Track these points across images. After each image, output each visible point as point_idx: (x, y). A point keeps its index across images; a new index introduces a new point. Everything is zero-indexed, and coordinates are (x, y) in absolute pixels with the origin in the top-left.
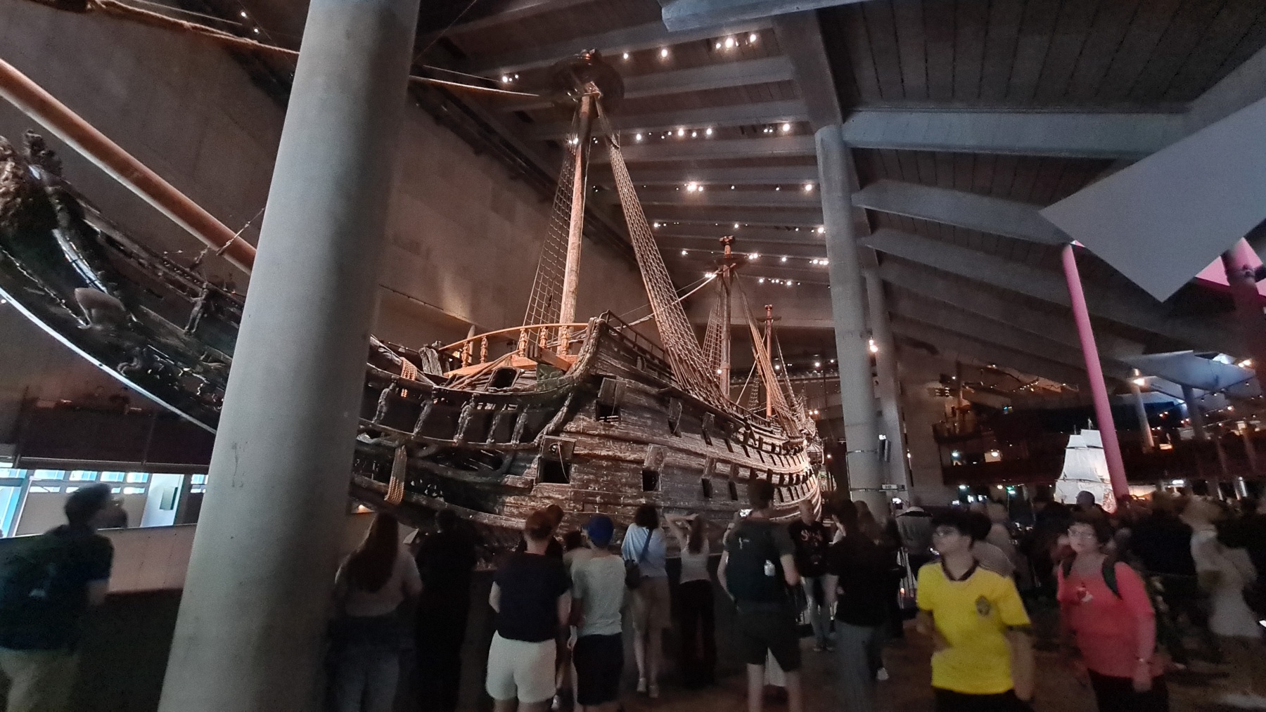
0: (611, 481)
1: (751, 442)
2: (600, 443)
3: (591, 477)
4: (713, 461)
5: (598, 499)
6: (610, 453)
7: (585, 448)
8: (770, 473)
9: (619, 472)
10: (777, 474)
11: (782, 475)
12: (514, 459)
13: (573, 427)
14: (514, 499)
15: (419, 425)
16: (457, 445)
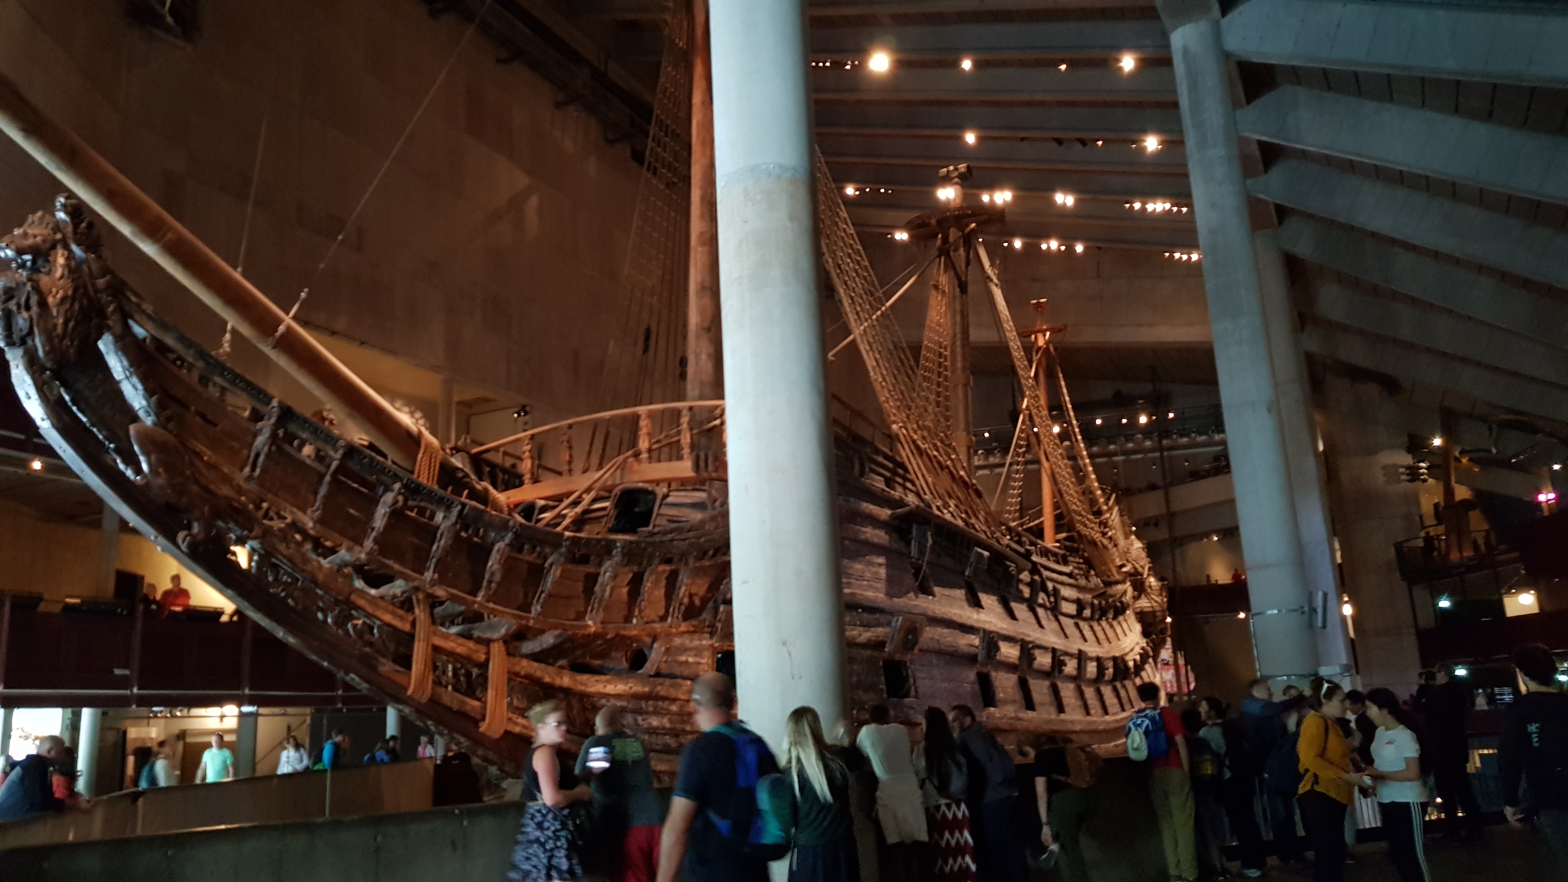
1: (1042, 598)
4: (991, 640)
8: (1081, 657)
10: (1091, 659)
11: (1098, 659)
12: (668, 650)
14: (670, 721)
15: (541, 600)
16: (593, 630)
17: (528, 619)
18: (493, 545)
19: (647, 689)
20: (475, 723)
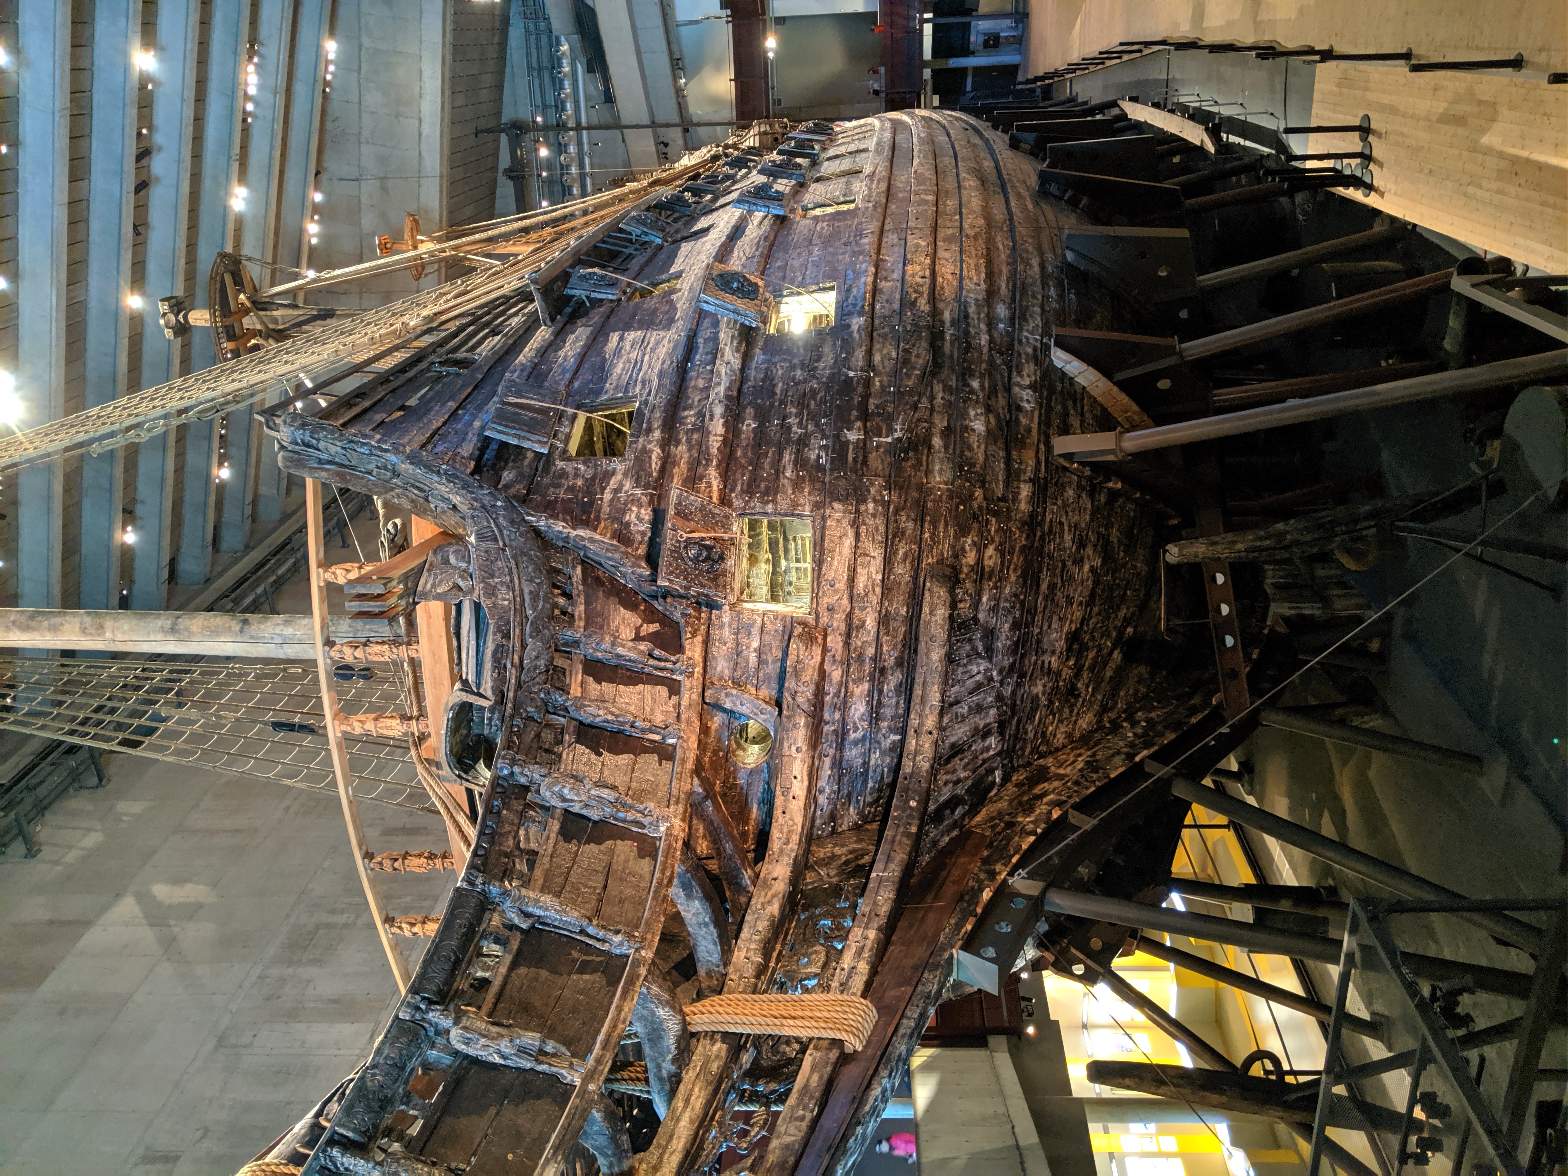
0: (802, 403)
2: (689, 441)
3: (788, 457)
5: (853, 436)
6: (719, 410)
7: (701, 478)
9: (774, 386)
12: (737, 684)
13: (638, 517)
14: (859, 681)
15: (601, 934)
16: (677, 822)
17: (637, 963)
18: (456, 1053)
19: (802, 721)
20: (845, 1059)
